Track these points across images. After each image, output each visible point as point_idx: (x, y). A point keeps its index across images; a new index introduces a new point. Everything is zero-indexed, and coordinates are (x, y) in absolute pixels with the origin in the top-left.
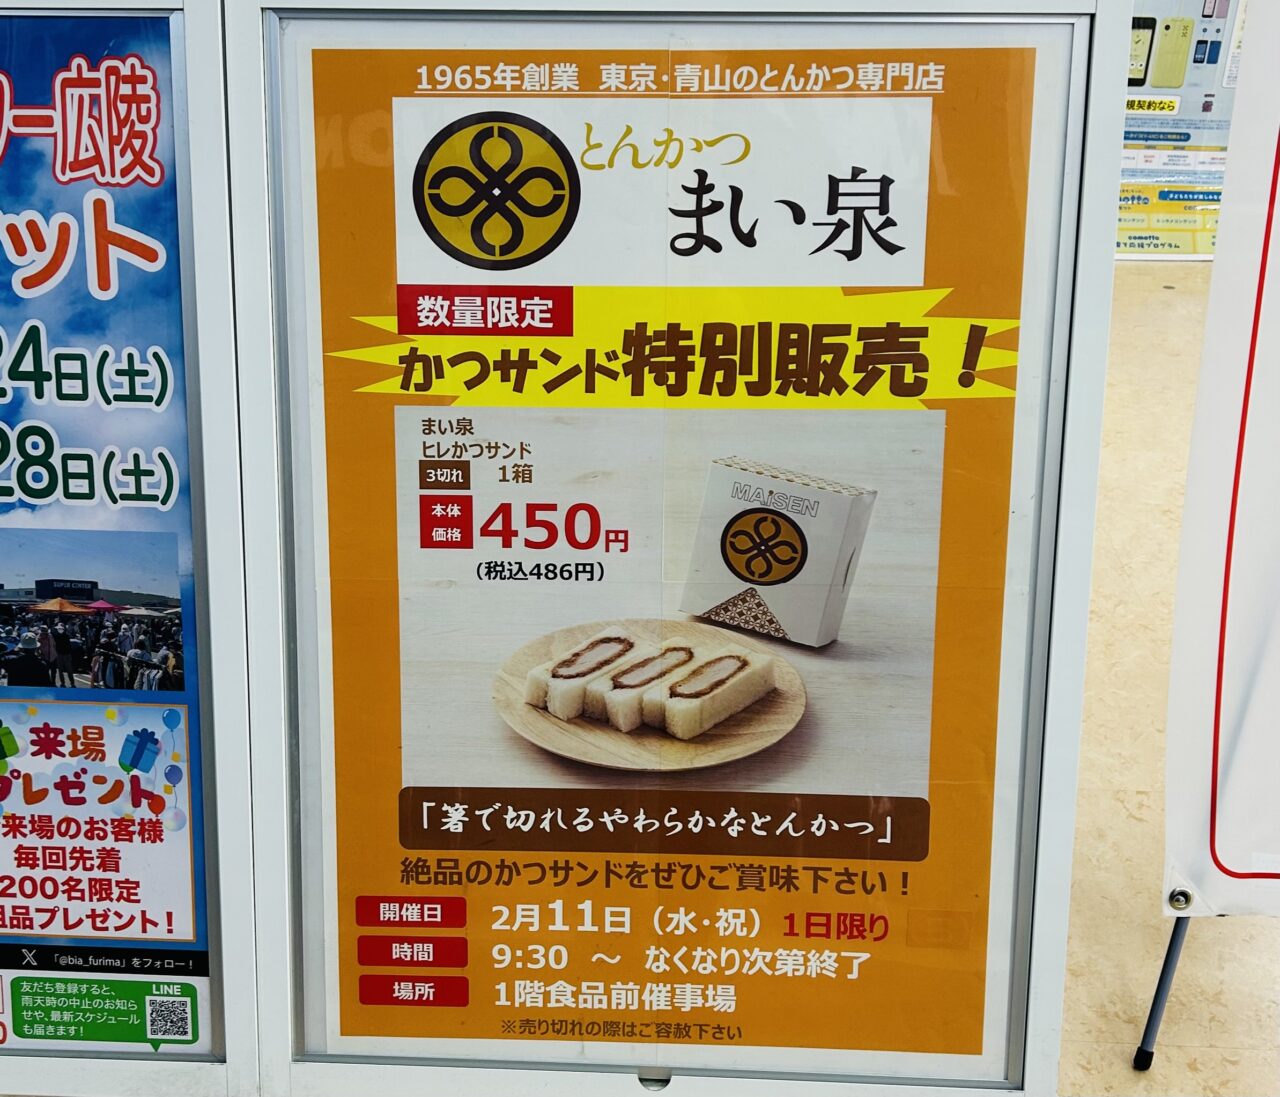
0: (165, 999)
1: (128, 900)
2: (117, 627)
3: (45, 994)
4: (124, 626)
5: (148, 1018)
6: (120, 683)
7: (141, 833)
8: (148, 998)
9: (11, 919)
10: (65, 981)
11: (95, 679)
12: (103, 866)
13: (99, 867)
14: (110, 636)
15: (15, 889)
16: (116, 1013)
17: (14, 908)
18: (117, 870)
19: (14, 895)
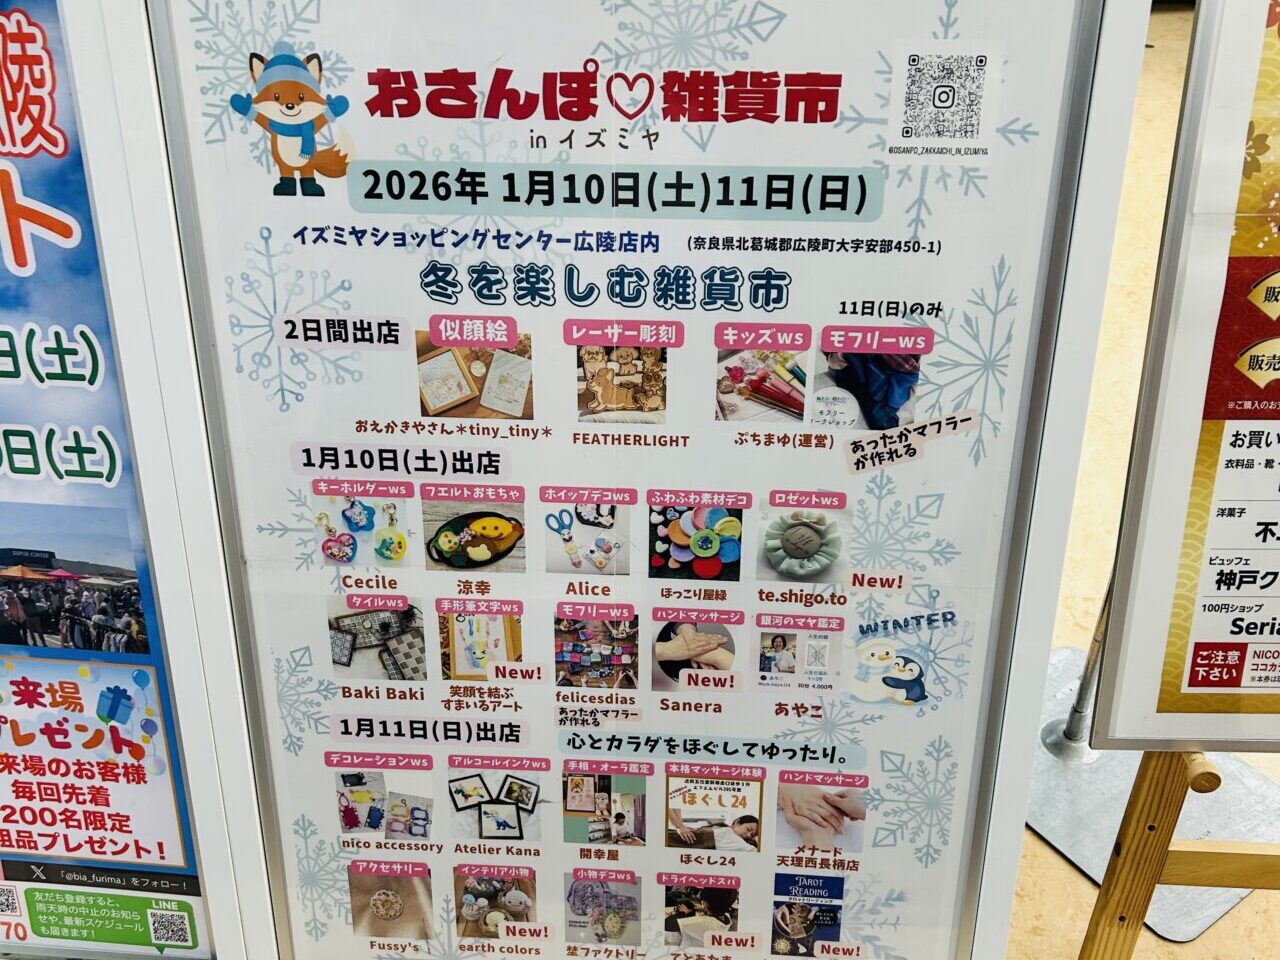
0: (165, 912)
1: (121, 830)
2: (78, 594)
3: (56, 903)
4: (85, 593)
5: (152, 928)
6: (89, 644)
7: (126, 774)
8: (149, 911)
9: (17, 841)
10: (74, 894)
11: (65, 640)
12: (94, 800)
13: (91, 801)
14: (74, 602)
15: (17, 817)
16: (123, 921)
17: (18, 832)
18: (108, 805)
19: (17, 822)
